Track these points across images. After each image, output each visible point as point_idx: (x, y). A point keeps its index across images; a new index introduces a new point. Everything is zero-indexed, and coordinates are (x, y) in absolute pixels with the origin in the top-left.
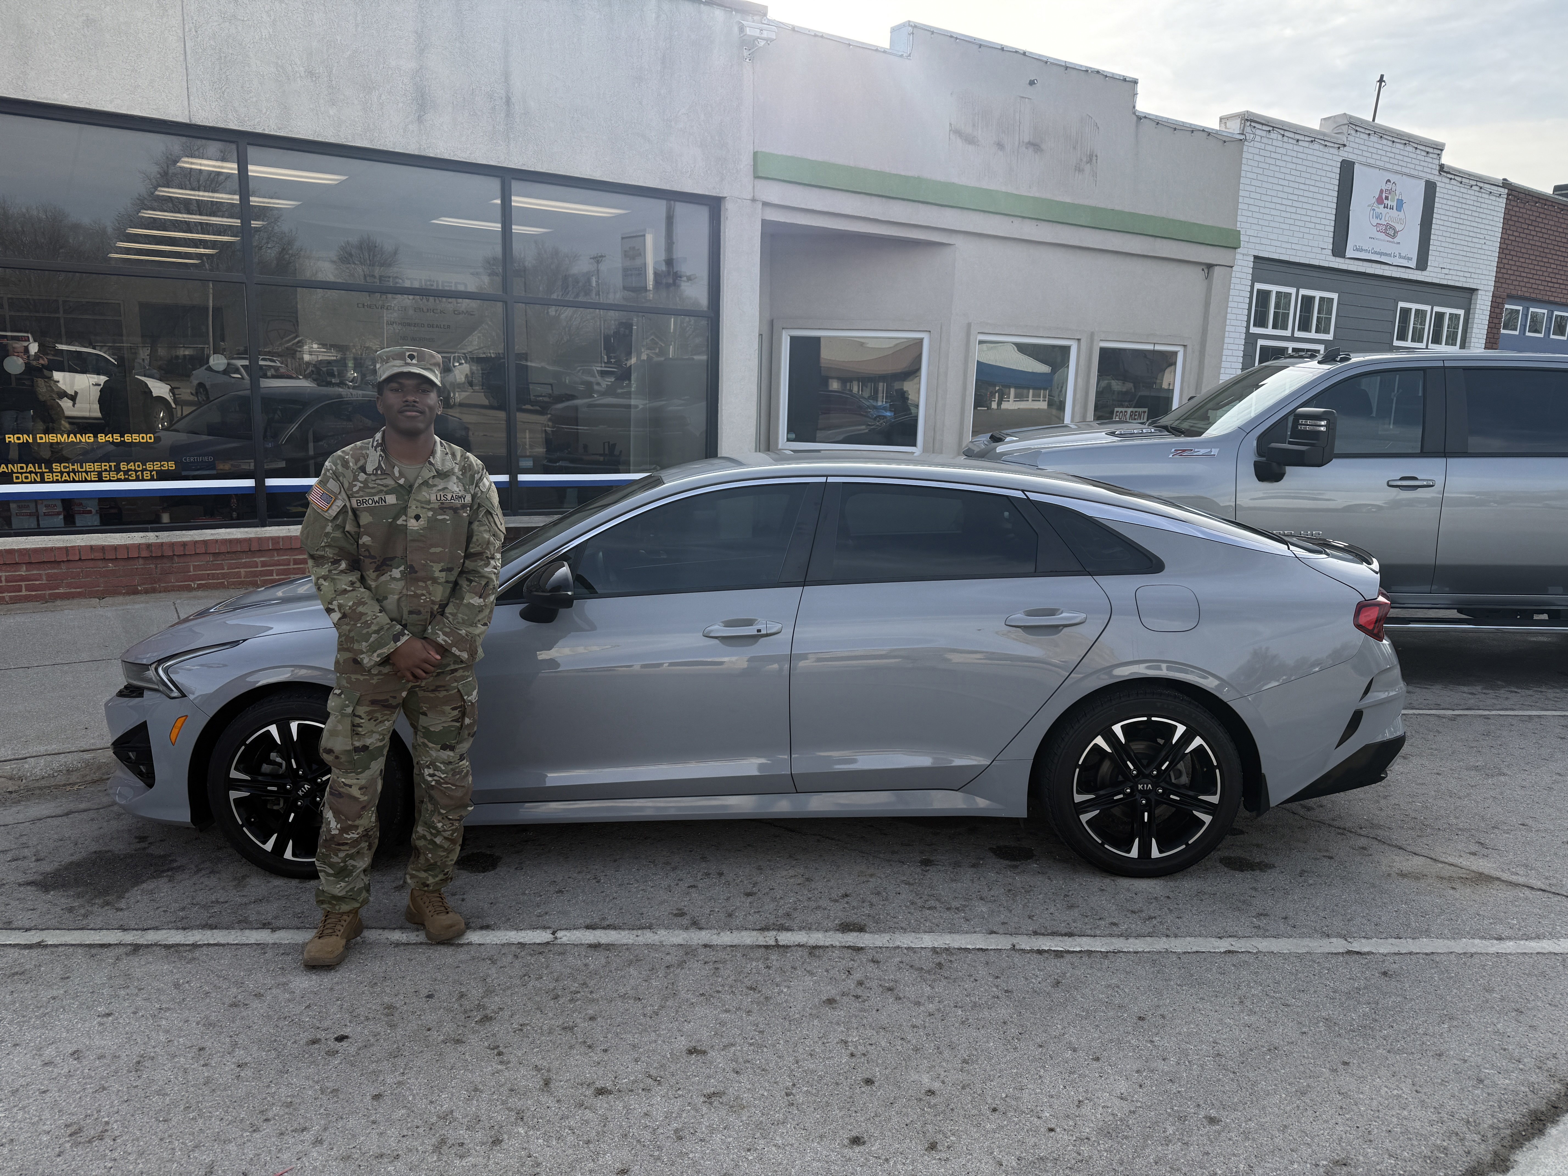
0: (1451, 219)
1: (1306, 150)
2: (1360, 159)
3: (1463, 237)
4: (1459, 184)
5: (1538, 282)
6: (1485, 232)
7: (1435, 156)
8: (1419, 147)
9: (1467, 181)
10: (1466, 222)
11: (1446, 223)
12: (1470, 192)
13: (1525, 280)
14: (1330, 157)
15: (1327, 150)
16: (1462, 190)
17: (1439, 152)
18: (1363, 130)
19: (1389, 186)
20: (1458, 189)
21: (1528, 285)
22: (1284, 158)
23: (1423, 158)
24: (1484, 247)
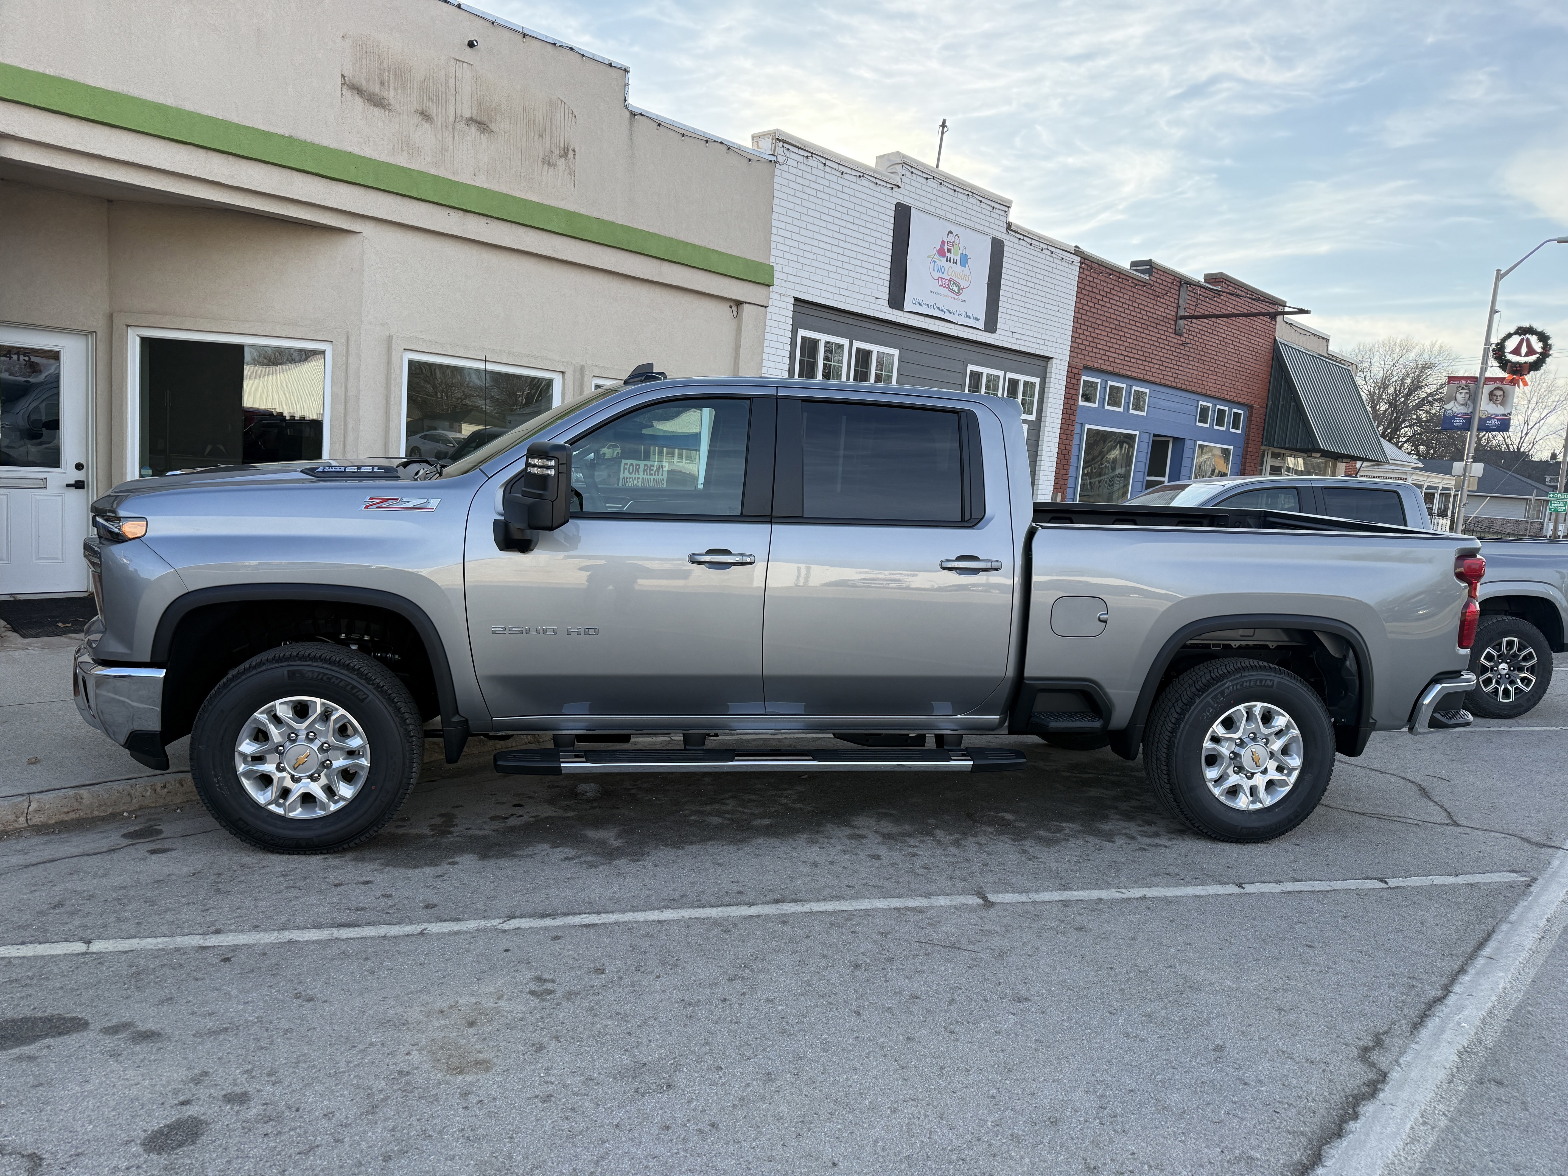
0: (1021, 281)
1: (853, 186)
2: (917, 204)
3: (1035, 302)
4: (1028, 246)
5: (1114, 355)
6: (1059, 299)
7: (1002, 213)
8: (983, 200)
9: (1038, 243)
10: (1037, 286)
11: (1016, 286)
12: (1040, 255)
13: (1101, 352)
14: (883, 197)
15: (878, 188)
16: (1032, 252)
17: (1006, 209)
18: (920, 173)
19: (951, 238)
20: (1028, 251)
21: (1104, 357)
22: (827, 190)
23: (988, 213)
24: (1058, 314)
